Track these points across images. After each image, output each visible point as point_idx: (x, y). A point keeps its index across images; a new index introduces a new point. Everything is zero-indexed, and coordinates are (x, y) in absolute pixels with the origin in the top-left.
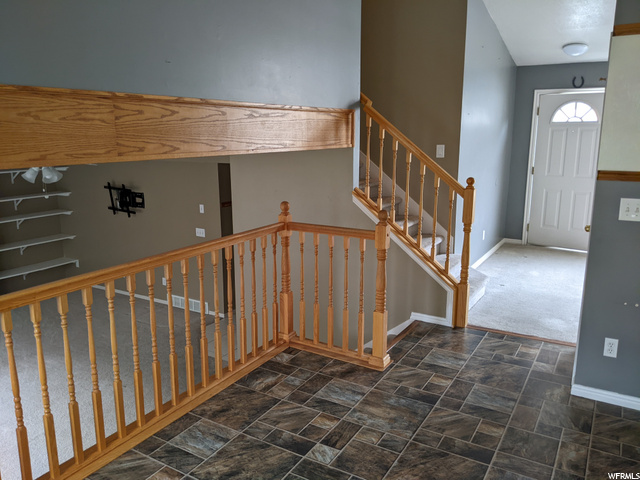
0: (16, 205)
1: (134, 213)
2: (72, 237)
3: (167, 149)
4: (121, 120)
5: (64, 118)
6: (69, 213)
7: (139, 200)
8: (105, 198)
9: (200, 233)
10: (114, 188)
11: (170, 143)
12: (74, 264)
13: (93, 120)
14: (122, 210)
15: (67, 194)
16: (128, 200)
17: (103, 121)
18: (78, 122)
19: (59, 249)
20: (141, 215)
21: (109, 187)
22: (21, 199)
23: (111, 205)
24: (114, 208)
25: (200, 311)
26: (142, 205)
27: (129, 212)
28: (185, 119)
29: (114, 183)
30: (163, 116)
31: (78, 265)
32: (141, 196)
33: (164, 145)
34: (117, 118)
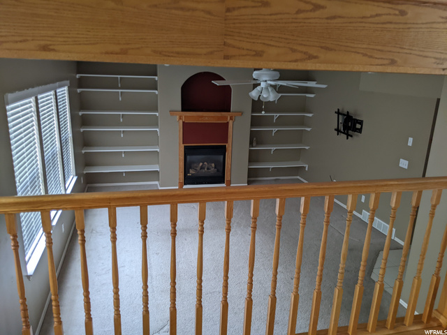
0: (275, 118)
1: (351, 136)
2: (307, 148)
3: (298, 56)
4: (236, 13)
5: (155, 6)
6: (309, 129)
7: (358, 126)
8: (334, 121)
9: (404, 164)
10: (341, 114)
11: (304, 49)
12: (304, 167)
13: (194, 10)
14: (344, 133)
15: (310, 115)
16: (350, 125)
17: (209, 13)
18: (174, 11)
19: (297, 154)
20: (357, 139)
21: (338, 113)
22: (278, 115)
23: (336, 127)
24: (338, 130)
25: (387, 233)
26: (360, 131)
27: (348, 135)
28: (334, 17)
29: (343, 109)
30: (299, 12)
31: (307, 169)
32: (361, 123)
33: (293, 51)
34: (228, 10)
